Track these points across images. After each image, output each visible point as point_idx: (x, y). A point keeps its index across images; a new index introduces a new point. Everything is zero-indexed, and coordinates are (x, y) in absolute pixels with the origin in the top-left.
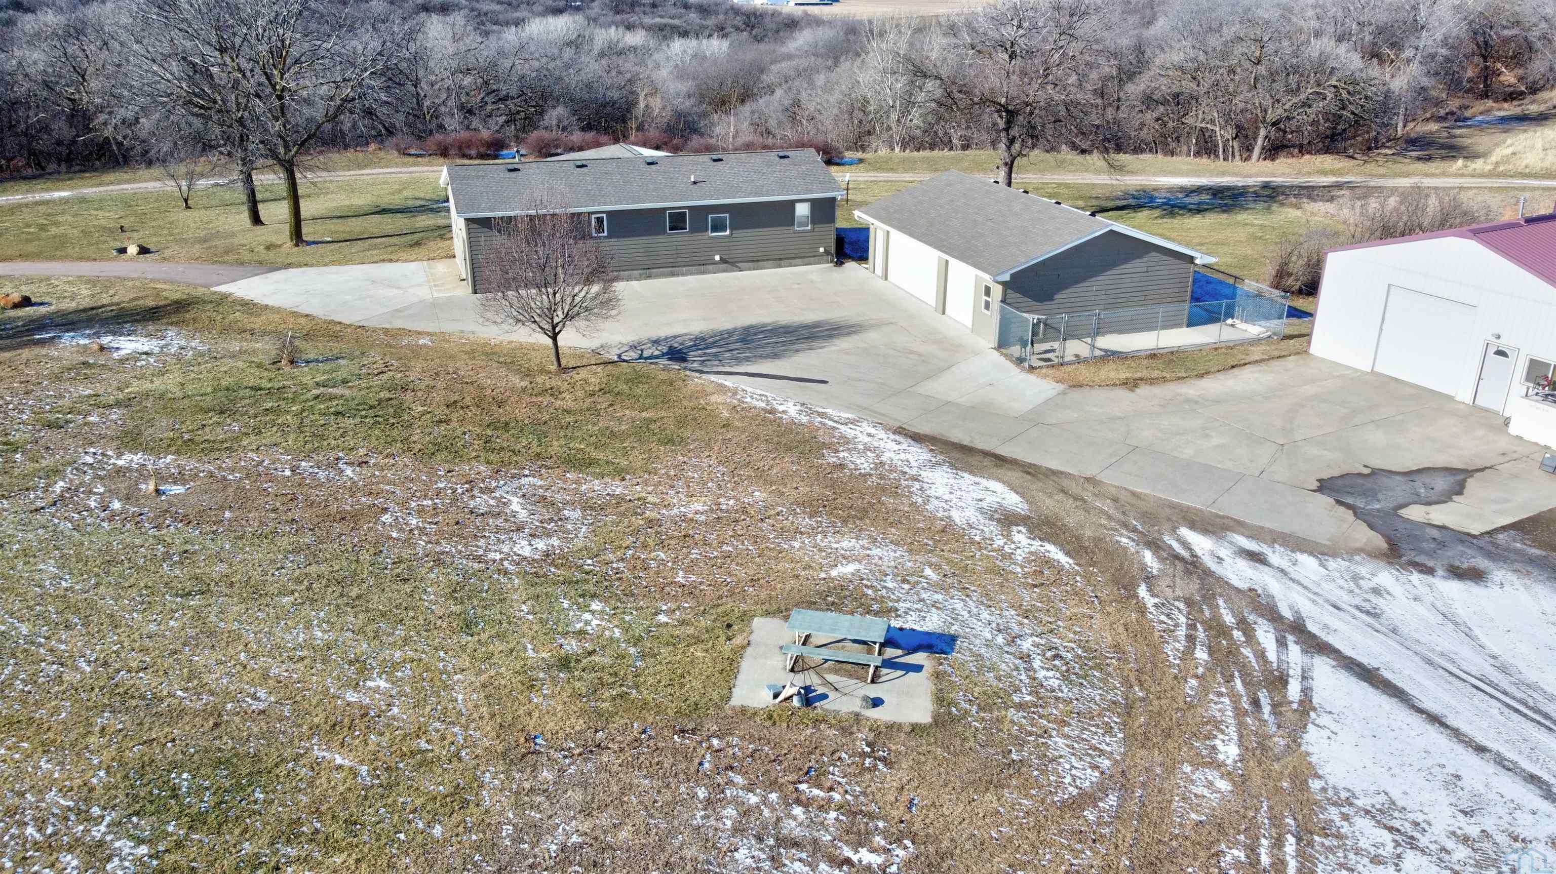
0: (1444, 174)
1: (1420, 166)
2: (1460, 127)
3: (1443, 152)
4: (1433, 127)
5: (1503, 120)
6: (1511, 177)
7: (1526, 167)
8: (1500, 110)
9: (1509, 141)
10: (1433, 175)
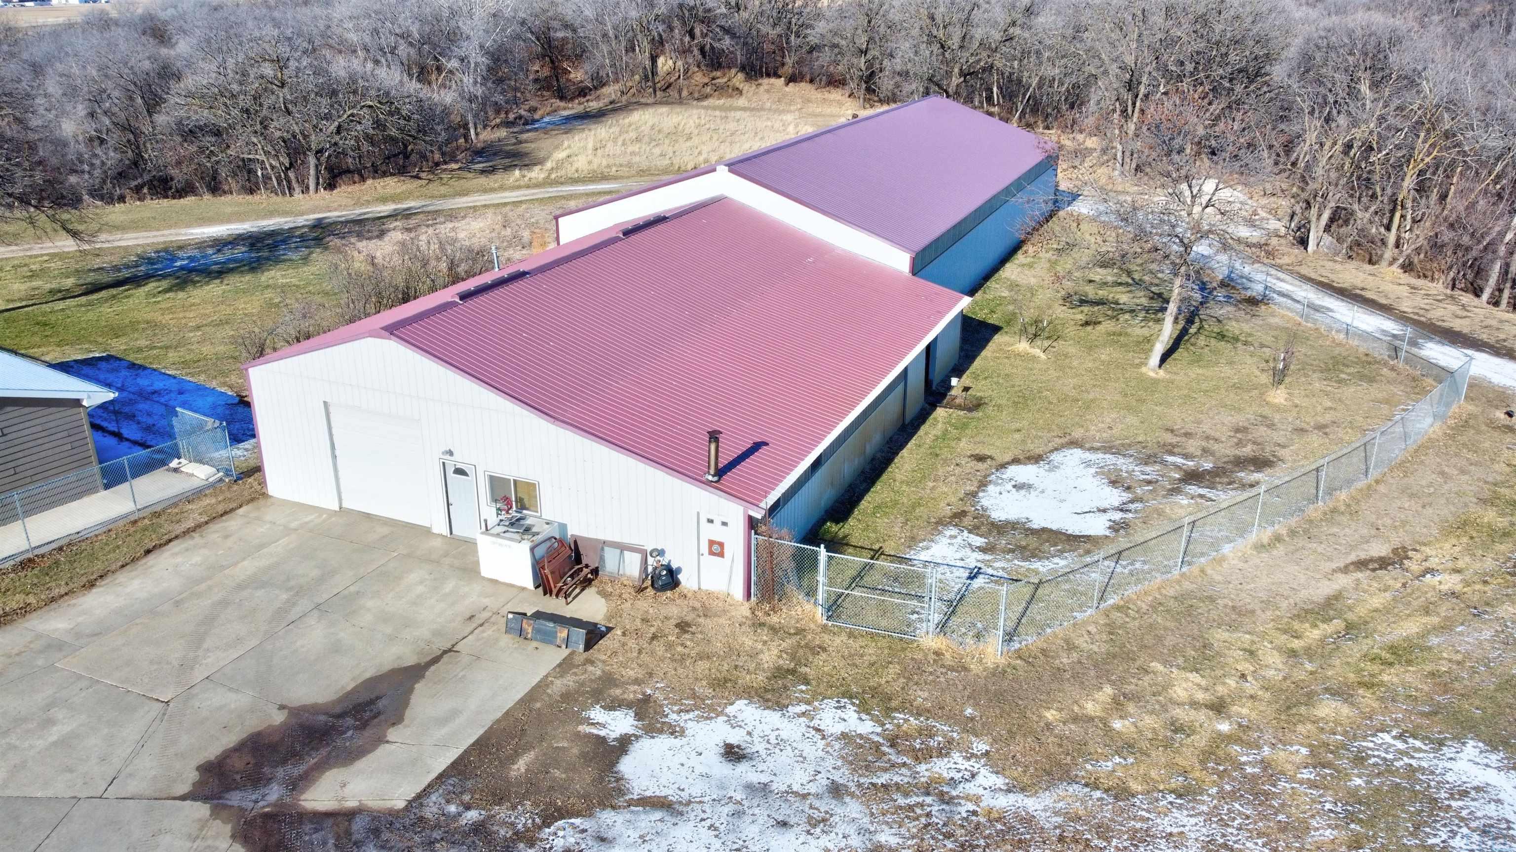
0: (502, 188)
1: (483, 180)
2: (528, 131)
3: (507, 161)
4: (502, 133)
5: (568, 119)
6: (562, 184)
7: (577, 171)
8: (565, 109)
9: (566, 144)
10: (492, 190)
